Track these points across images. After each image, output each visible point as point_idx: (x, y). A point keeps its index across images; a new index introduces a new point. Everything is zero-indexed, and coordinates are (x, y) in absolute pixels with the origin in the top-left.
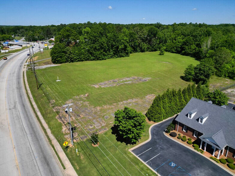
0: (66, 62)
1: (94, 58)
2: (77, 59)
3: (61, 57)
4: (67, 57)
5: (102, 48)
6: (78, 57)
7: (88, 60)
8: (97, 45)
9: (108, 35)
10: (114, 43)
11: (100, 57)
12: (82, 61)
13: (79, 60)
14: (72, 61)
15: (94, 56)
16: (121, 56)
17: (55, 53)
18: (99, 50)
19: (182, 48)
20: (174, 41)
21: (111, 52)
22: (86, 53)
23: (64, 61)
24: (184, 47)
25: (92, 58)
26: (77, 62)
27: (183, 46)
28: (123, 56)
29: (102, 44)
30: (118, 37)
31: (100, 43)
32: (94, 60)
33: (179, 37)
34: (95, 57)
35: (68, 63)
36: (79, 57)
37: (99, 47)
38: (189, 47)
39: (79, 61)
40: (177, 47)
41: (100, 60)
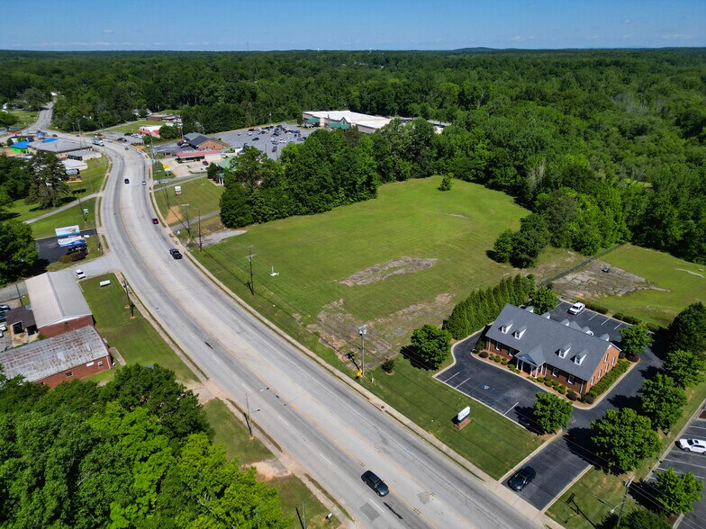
0: (252, 223)
1: (307, 209)
2: (273, 215)
3: (244, 214)
4: (255, 212)
5: (323, 187)
6: (277, 211)
7: (295, 214)
8: (313, 182)
9: (334, 156)
10: (347, 175)
11: (320, 208)
12: (285, 217)
13: (279, 215)
14: (265, 221)
15: (307, 206)
16: (360, 198)
17: (232, 208)
18: (318, 191)
19: (489, 174)
20: (470, 153)
21: (341, 193)
22: (291, 201)
23: (250, 221)
24: (492, 172)
25: (304, 209)
26: (273, 220)
27: (490, 169)
28: (365, 199)
29: (325, 180)
30: (356, 162)
32: (307, 213)
33: (480, 145)
34: (310, 206)
35: (258, 224)
36: (279, 210)
37: (317, 185)
38: (503, 173)
39: (278, 218)
40: (477, 170)
41: (320, 212)
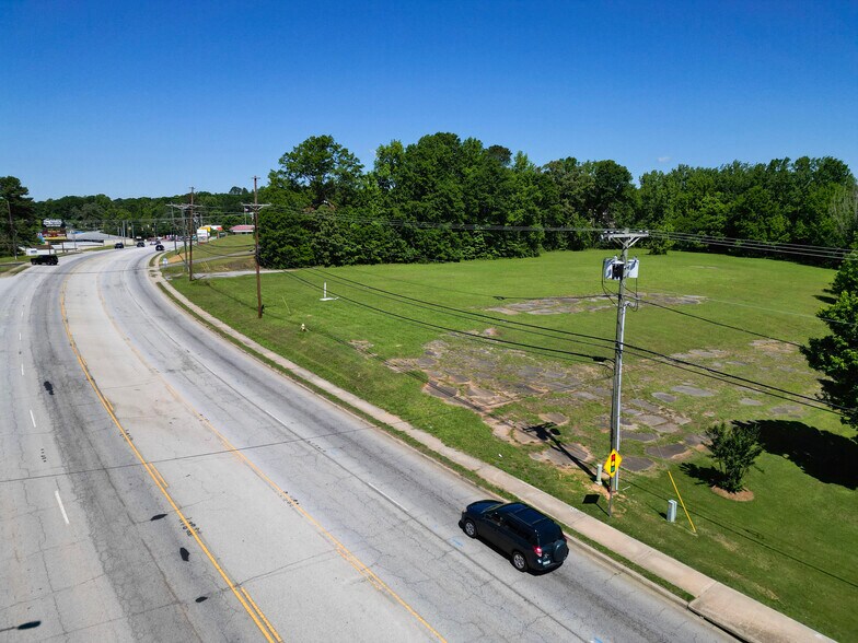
0: (311, 264)
1: (417, 252)
2: (351, 254)
3: (296, 242)
4: (319, 243)
5: (447, 216)
6: (359, 247)
7: (393, 260)
8: (428, 204)
9: (467, 171)
10: (490, 200)
11: (438, 251)
12: (374, 262)
13: (363, 256)
14: (336, 262)
15: (417, 247)
16: (512, 251)
17: (274, 227)
18: (436, 220)
19: (732, 230)
20: (691, 212)
21: (477, 234)
22: (388, 234)
23: (307, 258)
24: (741, 227)
25: (410, 252)
26: (352, 264)
27: (736, 223)
28: (518, 255)
29: (450, 202)
30: (507, 179)
31: (442, 195)
32: (415, 260)
33: (707, 198)
34: (422, 247)
35: (322, 268)
36: (363, 246)
37: (436, 210)
38: (763, 226)
39: (361, 262)
40: (708, 230)
41: (440, 259)
